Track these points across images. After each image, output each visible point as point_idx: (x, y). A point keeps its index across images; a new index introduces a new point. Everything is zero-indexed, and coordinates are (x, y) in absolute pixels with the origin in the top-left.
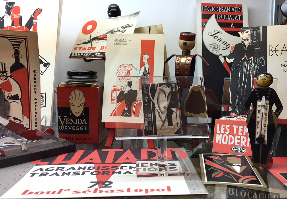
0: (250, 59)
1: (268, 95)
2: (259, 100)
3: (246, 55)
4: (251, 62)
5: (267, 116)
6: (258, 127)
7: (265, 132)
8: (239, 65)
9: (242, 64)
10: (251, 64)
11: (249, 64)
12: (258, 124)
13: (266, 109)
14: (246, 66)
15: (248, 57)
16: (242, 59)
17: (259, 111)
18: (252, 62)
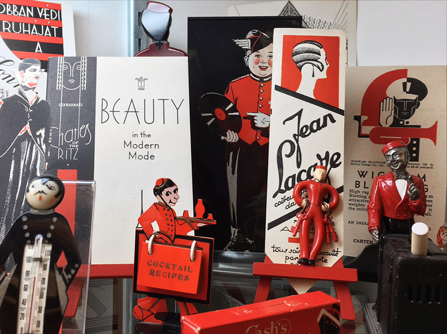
0: (38, 134)
1: (51, 231)
2: (29, 244)
3: (28, 126)
4: (40, 143)
5: (46, 286)
6: (23, 314)
8: (12, 149)
9: (18, 146)
10: (40, 146)
11: (34, 146)
12: (24, 306)
13: (45, 269)
14: (29, 150)
15: (34, 130)
16: (19, 135)
17: (28, 273)
18: (42, 142)
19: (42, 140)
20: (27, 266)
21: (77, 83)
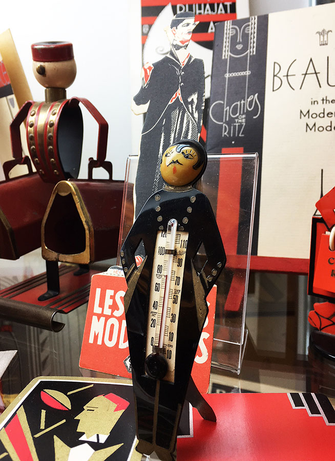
0: (189, 100)
3: (179, 91)
4: (192, 111)
6: (154, 321)
7: (171, 339)
8: (162, 120)
9: (168, 117)
10: (192, 114)
11: (186, 115)
12: (155, 311)
14: (179, 120)
15: (185, 96)
16: (170, 103)
18: (194, 110)
19: (194, 106)
20: (159, 259)
21: (245, 48)
